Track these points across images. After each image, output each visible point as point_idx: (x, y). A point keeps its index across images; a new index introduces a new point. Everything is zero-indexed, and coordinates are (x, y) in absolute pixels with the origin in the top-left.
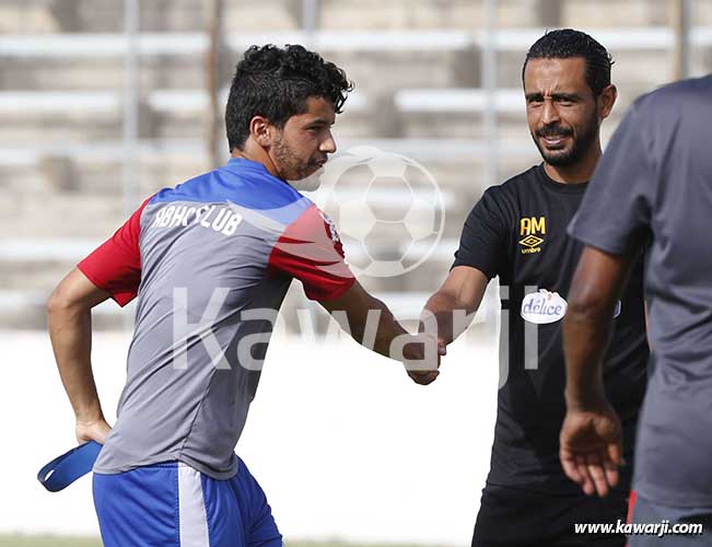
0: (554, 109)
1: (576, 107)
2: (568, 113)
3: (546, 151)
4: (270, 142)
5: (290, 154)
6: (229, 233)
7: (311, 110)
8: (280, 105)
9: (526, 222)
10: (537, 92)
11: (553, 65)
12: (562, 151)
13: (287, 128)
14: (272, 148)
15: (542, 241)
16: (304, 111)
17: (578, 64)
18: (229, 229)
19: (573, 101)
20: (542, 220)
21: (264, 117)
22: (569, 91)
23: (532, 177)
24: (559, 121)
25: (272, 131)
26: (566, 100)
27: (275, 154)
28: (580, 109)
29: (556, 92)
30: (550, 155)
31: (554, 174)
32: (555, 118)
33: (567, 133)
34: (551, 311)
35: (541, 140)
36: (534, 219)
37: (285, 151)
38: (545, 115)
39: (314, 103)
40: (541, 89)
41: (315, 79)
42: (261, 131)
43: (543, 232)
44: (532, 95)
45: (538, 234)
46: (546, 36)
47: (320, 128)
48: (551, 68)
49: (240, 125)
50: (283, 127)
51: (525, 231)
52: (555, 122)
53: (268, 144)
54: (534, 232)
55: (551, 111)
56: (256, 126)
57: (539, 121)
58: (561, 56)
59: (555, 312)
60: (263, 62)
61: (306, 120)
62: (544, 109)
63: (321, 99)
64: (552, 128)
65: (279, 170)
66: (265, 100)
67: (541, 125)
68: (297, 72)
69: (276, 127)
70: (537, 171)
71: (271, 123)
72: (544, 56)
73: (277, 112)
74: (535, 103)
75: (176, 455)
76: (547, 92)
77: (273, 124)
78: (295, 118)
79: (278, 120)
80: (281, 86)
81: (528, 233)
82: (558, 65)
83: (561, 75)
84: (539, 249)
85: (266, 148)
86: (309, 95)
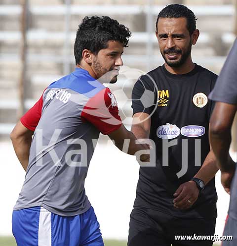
0: (173, 42)
1: (182, 40)
2: (179, 43)
3: (168, 60)
4: (91, 61)
5: (100, 66)
6: (65, 102)
7: (110, 47)
8: (95, 44)
9: (160, 92)
10: (164, 33)
11: (172, 21)
12: (176, 60)
13: (99, 55)
14: (92, 64)
15: (167, 101)
16: (106, 47)
17: (183, 20)
18: (66, 100)
19: (181, 37)
20: (167, 91)
21: (89, 50)
22: (180, 33)
23: (159, 71)
24: (175, 46)
25: (92, 56)
26: (178, 37)
27: (94, 66)
28: (184, 41)
29: (174, 33)
30: (170, 62)
31: (170, 70)
32: (173, 45)
33: (179, 52)
34: (173, 133)
35: (166, 55)
36: (163, 91)
37: (98, 65)
38: (169, 43)
39: (111, 43)
40: (166, 32)
41: (112, 32)
42: (87, 56)
43: (168, 97)
44: (162, 35)
45: (166, 97)
46: (167, 7)
47: (115, 55)
48: (171, 22)
49: (79, 53)
50: (97, 55)
51: (160, 96)
52: (173, 47)
53: (90, 62)
54: (164, 97)
55: (171, 42)
56: (85, 54)
57: (165, 47)
58: (176, 17)
59: (175, 134)
60: (89, 24)
61: (108, 51)
62: (168, 41)
63: (115, 42)
64: (172, 50)
65: (96, 74)
66: (89, 42)
67: (166, 48)
68: (104, 29)
69: (94, 54)
70: (162, 68)
71: (92, 52)
72: (168, 17)
73: (94, 47)
74: (163, 38)
75: (40, 204)
76: (169, 33)
77: (93, 53)
78: (102, 50)
79: (95, 51)
80: (96, 36)
81: (161, 97)
82: (174, 21)
83: (176, 25)
84: (167, 105)
85: (90, 64)
86: (109, 40)
